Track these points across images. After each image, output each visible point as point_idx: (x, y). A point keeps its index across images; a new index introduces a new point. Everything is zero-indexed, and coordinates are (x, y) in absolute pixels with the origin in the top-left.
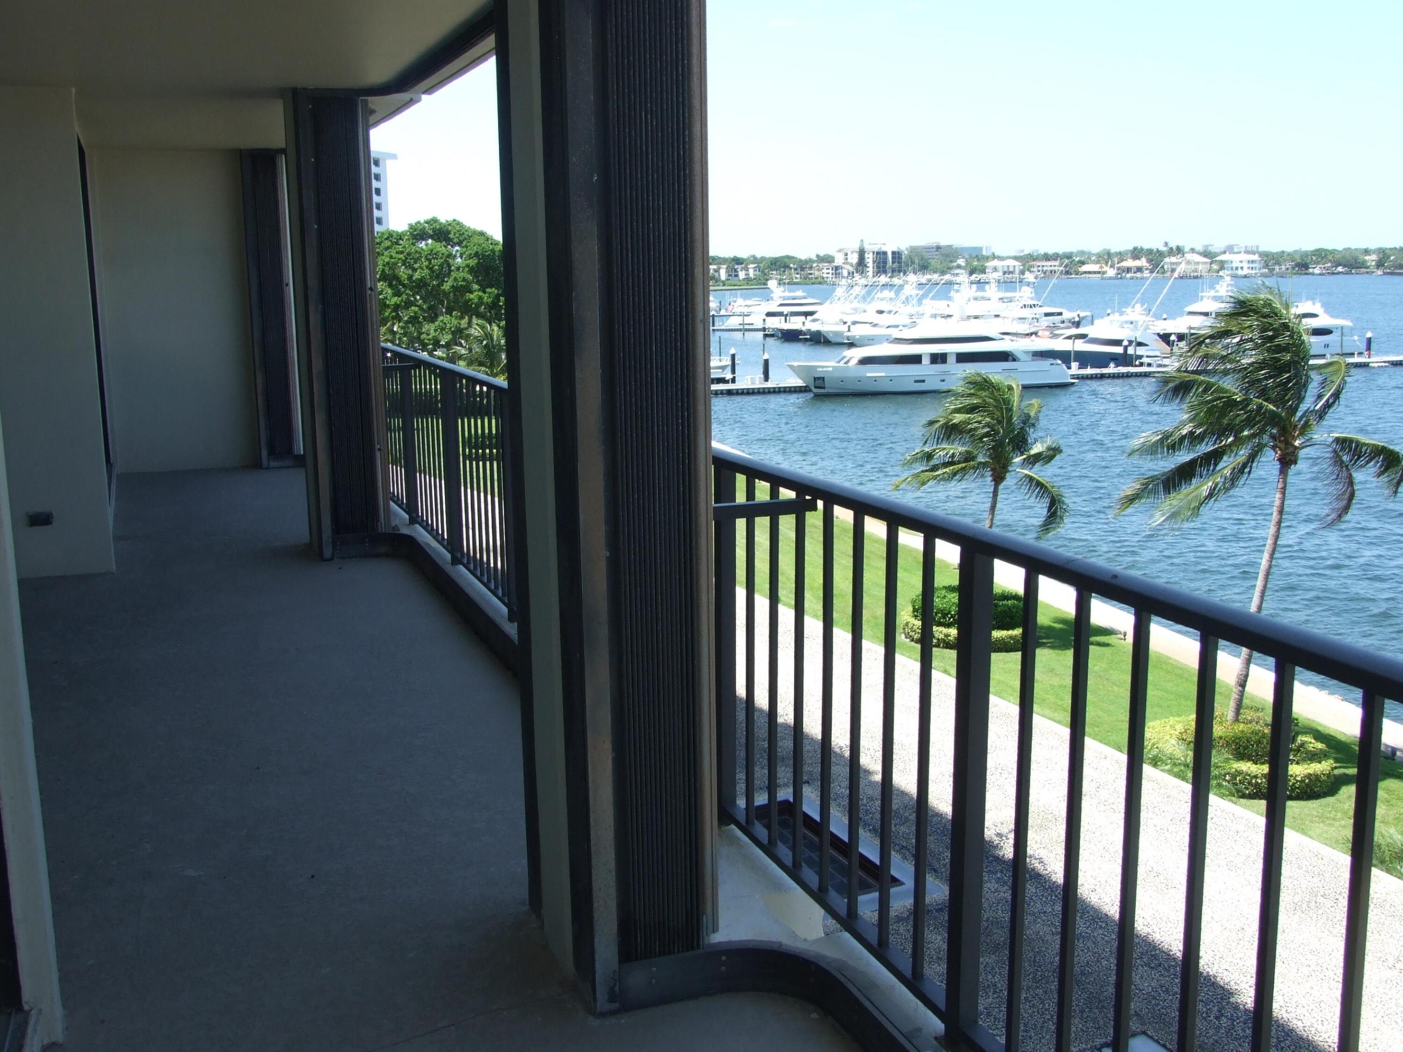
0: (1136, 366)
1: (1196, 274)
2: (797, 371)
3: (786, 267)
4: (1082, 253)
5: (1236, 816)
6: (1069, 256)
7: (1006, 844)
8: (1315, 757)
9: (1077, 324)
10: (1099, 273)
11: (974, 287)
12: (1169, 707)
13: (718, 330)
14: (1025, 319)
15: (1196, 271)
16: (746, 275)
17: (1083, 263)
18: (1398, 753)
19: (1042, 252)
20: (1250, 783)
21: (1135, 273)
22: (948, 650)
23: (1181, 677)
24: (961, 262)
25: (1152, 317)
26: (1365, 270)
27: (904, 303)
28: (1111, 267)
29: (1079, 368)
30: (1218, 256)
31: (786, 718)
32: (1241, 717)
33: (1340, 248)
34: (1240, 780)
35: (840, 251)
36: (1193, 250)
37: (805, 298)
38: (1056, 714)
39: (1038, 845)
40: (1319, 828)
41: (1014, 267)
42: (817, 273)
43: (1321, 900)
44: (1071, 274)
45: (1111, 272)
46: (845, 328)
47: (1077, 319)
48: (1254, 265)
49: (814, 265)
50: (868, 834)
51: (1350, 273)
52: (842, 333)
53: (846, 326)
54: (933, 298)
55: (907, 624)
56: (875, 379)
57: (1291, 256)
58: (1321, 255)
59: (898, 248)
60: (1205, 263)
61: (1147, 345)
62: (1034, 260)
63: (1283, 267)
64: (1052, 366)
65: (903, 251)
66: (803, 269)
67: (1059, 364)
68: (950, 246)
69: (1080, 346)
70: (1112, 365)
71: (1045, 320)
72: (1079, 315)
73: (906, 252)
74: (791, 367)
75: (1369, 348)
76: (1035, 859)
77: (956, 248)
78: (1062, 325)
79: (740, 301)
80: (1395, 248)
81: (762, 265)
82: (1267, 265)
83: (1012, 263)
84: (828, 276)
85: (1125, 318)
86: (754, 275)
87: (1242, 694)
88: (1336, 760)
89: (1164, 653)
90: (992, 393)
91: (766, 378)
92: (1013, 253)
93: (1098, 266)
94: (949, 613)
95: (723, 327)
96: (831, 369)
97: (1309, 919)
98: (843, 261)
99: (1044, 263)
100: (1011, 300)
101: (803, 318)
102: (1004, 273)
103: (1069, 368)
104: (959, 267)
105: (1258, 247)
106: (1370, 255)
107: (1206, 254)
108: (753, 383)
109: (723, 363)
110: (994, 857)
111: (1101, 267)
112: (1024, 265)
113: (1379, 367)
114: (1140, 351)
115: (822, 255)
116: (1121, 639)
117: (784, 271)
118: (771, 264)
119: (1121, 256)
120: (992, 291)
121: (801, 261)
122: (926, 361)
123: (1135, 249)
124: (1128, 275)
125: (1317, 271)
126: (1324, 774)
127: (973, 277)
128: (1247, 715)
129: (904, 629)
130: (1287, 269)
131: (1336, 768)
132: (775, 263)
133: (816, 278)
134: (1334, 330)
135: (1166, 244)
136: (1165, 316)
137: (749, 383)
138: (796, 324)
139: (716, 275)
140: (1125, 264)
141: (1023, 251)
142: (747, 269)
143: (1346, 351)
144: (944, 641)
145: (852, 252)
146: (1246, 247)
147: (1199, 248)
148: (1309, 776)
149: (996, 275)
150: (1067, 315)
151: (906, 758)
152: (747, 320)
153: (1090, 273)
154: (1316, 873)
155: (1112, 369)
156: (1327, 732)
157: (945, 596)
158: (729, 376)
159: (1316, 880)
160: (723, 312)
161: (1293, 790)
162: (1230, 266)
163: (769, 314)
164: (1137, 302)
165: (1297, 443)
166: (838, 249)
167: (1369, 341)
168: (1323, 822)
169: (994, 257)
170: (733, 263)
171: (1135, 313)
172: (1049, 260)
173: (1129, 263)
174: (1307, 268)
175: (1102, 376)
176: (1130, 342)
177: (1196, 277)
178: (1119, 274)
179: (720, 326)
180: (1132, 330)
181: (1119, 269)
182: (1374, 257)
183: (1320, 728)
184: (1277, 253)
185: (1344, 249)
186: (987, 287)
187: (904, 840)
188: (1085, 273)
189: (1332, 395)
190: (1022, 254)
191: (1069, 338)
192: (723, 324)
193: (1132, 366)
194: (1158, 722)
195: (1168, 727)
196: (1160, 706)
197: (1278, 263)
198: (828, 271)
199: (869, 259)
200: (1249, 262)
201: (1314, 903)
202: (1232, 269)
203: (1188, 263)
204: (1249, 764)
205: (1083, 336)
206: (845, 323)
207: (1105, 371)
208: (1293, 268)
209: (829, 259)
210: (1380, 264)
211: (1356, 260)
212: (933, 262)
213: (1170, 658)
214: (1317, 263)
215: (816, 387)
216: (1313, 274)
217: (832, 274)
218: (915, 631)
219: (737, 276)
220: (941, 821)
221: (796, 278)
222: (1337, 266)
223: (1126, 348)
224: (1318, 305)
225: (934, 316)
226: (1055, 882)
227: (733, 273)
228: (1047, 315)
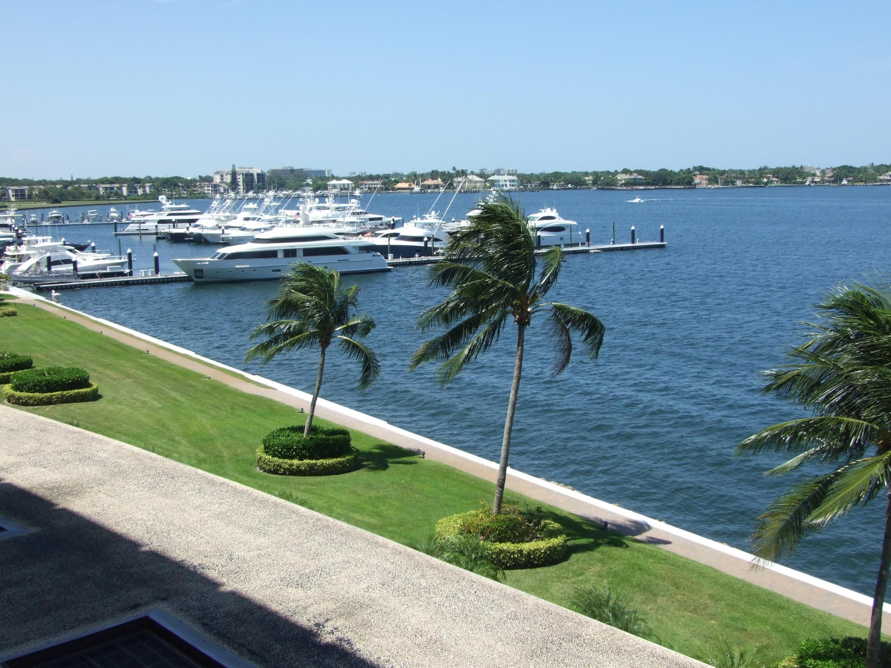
0: (434, 255)
1: (475, 190)
2: (182, 265)
3: (176, 185)
4: (396, 175)
5: (492, 588)
6: (387, 177)
7: (323, 632)
8: (553, 534)
9: (393, 226)
10: (409, 189)
11: (317, 200)
12: (454, 506)
13: (120, 235)
14: (354, 222)
15: (475, 187)
16: (143, 191)
17: (397, 182)
18: (609, 526)
19: (368, 174)
20: (510, 558)
21: (434, 189)
22: (292, 477)
23: (463, 482)
24: (309, 181)
25: (443, 220)
26: (586, 187)
27: (264, 212)
28: (417, 185)
29: (394, 258)
30: (490, 177)
31: (151, 546)
32: (502, 510)
33: (569, 172)
34: (503, 557)
35: (217, 173)
36: (472, 173)
37: (189, 209)
38: (373, 519)
39: (347, 629)
40: (556, 588)
41: (348, 184)
42: (200, 190)
43: (549, 645)
44: (389, 190)
45: (417, 189)
46: (219, 232)
47: (392, 222)
48: (514, 183)
49: (198, 184)
50: (213, 637)
51: (576, 189)
52: (219, 235)
53: (221, 230)
54: (287, 208)
55: (261, 458)
56: (243, 270)
57: (538, 177)
58: (557, 176)
59: (262, 171)
60: (480, 182)
61: (441, 240)
62: (363, 180)
63: (533, 185)
64: (374, 257)
65: (265, 173)
66: (188, 187)
67: (378, 256)
68: (301, 170)
69: (394, 242)
70: (417, 255)
71: (369, 224)
72: (393, 220)
73: (268, 174)
74: (176, 262)
75: (588, 240)
76: (345, 641)
77: (306, 171)
78: (381, 227)
79: (137, 212)
80: (604, 172)
81: (156, 184)
82: (523, 184)
83: (345, 182)
84: (208, 192)
85: (424, 221)
86: (150, 191)
87: (501, 493)
88: (568, 535)
89: (451, 465)
90: (317, 279)
91: (157, 271)
92: (347, 175)
93: (408, 184)
94: (292, 447)
95: (124, 232)
96: (207, 263)
97: (541, 662)
98: (220, 181)
99: (370, 182)
100: (344, 209)
101: (188, 225)
102: (341, 189)
103: (387, 258)
104: (308, 185)
105: (516, 171)
106: (588, 176)
107: (482, 175)
108: (146, 275)
109: (122, 260)
110: (312, 643)
111: (410, 185)
112: (355, 184)
113: (594, 252)
114: (437, 244)
115: (203, 176)
116: (421, 458)
117: (174, 189)
118: (164, 183)
119: (424, 177)
120: (330, 203)
121: (187, 180)
122: (280, 255)
123: (433, 172)
124: (429, 191)
125: (555, 187)
126: (560, 546)
127: (318, 193)
128: (507, 508)
129: (258, 462)
130: (536, 186)
131: (568, 540)
132: (166, 183)
133: (200, 194)
134: (566, 228)
135: (454, 169)
136: (453, 220)
137: (143, 275)
138: (181, 229)
139: (119, 191)
140: (426, 183)
141: (354, 173)
142: (144, 187)
143: (573, 242)
144: (288, 469)
145: (227, 174)
146: (509, 171)
147: (477, 171)
148: (549, 548)
149: (335, 191)
150: (386, 219)
151: (247, 570)
152: (143, 226)
153: (402, 189)
154: (547, 625)
155: (417, 258)
156: (563, 514)
157: (289, 435)
158: (127, 271)
159: (547, 630)
160: (124, 220)
161: (539, 560)
162: (498, 184)
163: (161, 222)
164: (432, 210)
165: (529, 310)
166: (216, 171)
167: (588, 234)
168: (560, 581)
169: (333, 177)
170: (133, 182)
171: (432, 218)
172: (373, 180)
173: (429, 182)
174: (549, 185)
175: (411, 264)
176: (429, 239)
177: (475, 192)
178: (422, 190)
179: (121, 231)
180: (430, 230)
181: (422, 186)
182: (591, 178)
183: (558, 512)
184: (528, 175)
185: (572, 172)
186: (327, 200)
187: (242, 638)
188: (399, 189)
189: (551, 274)
190: (354, 176)
191: (386, 236)
192: (124, 230)
193: (431, 256)
194: (445, 519)
195: (452, 522)
196: (448, 506)
197: (529, 182)
198: (208, 188)
199: (240, 179)
200: (510, 181)
201: (545, 649)
202: (499, 185)
203: (470, 181)
204: (508, 544)
205: (396, 235)
206: (220, 228)
207: (412, 260)
208: (540, 185)
209: (209, 179)
210: (595, 183)
211: (579, 179)
212: (288, 181)
213: (456, 469)
214: (555, 182)
215: (196, 277)
216: (553, 189)
217: (212, 190)
218: (266, 464)
219: (136, 192)
220: (272, 618)
221: (184, 194)
222: (567, 184)
223: (426, 243)
224: (555, 210)
225: (288, 222)
226: (359, 658)
227: (132, 190)
228: (371, 219)
